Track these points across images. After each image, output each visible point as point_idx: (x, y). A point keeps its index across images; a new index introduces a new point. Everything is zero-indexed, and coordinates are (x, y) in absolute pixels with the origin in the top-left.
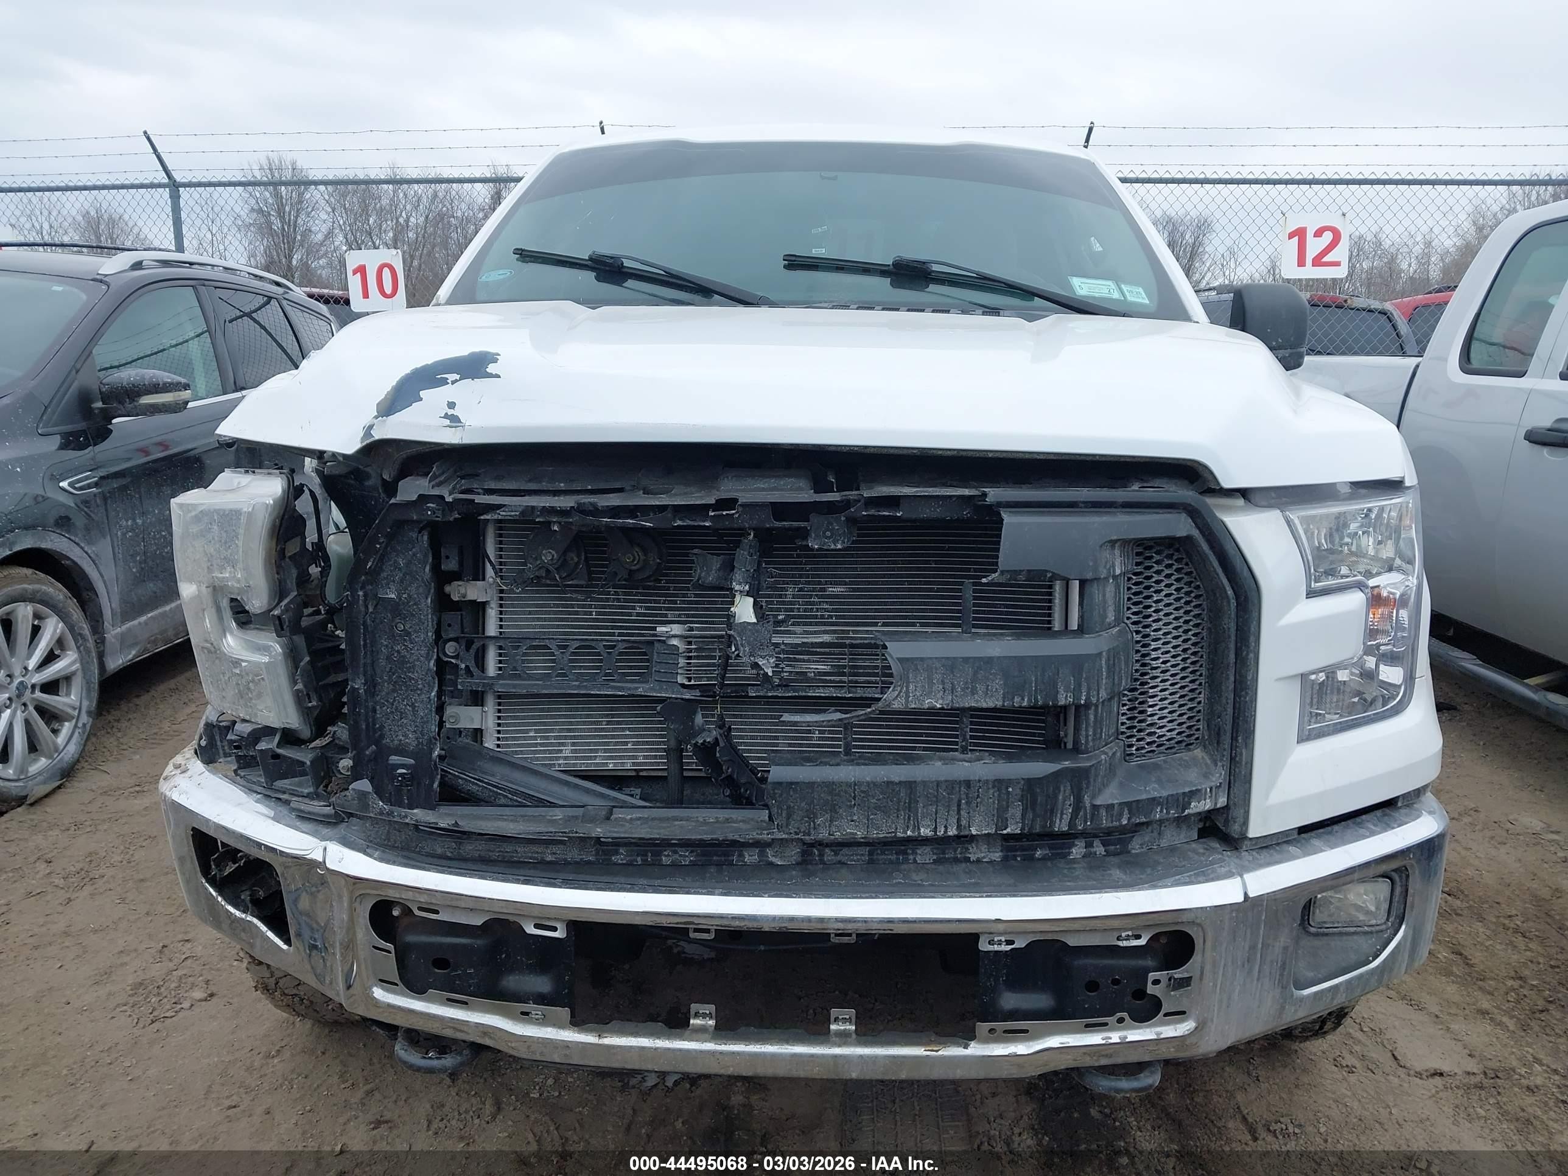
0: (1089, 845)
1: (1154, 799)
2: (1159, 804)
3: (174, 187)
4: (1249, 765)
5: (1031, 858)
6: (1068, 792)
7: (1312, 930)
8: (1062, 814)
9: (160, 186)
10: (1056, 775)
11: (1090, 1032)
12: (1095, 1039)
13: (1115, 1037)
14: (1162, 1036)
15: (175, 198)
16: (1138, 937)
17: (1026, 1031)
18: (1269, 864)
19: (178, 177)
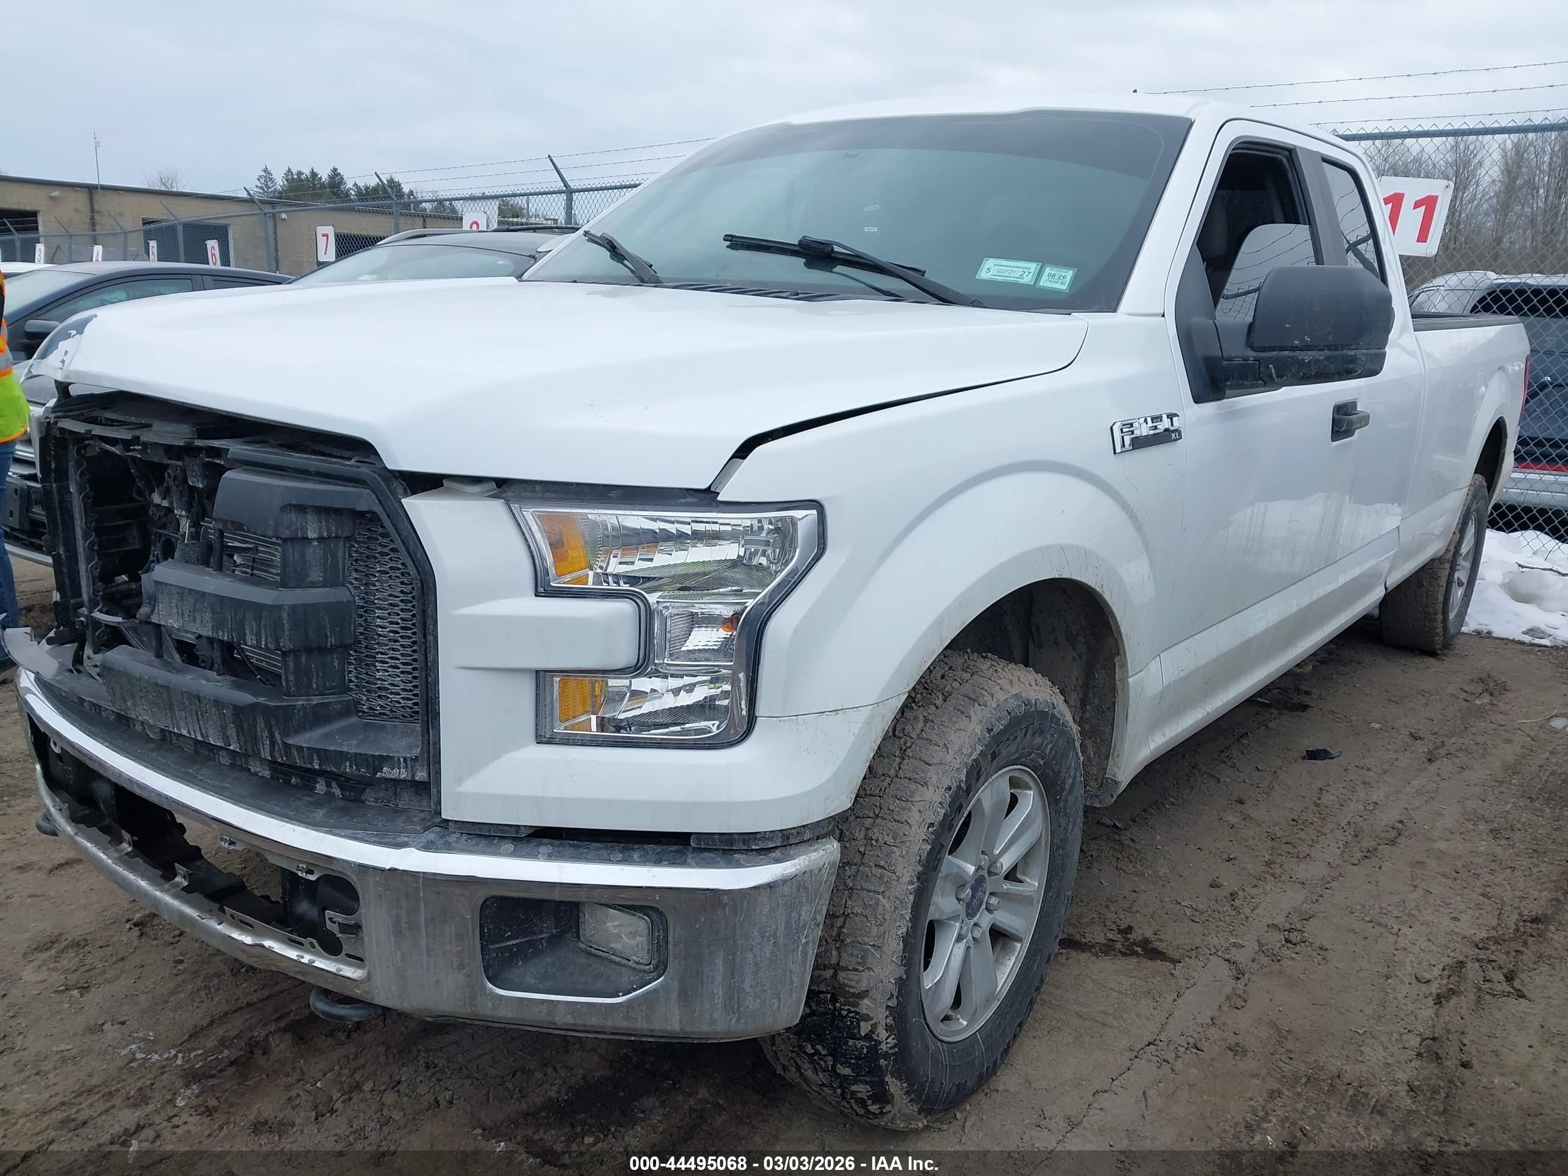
0: (328, 785)
1: (341, 753)
2: (347, 759)
3: (569, 192)
4: (437, 746)
5: (287, 783)
6: (263, 725)
7: (582, 945)
8: (263, 745)
9: (560, 192)
10: (253, 707)
11: (291, 946)
12: (292, 954)
13: (306, 959)
14: (341, 973)
15: (570, 201)
16: (311, 872)
17: (252, 926)
18: (483, 853)
19: (572, 185)
